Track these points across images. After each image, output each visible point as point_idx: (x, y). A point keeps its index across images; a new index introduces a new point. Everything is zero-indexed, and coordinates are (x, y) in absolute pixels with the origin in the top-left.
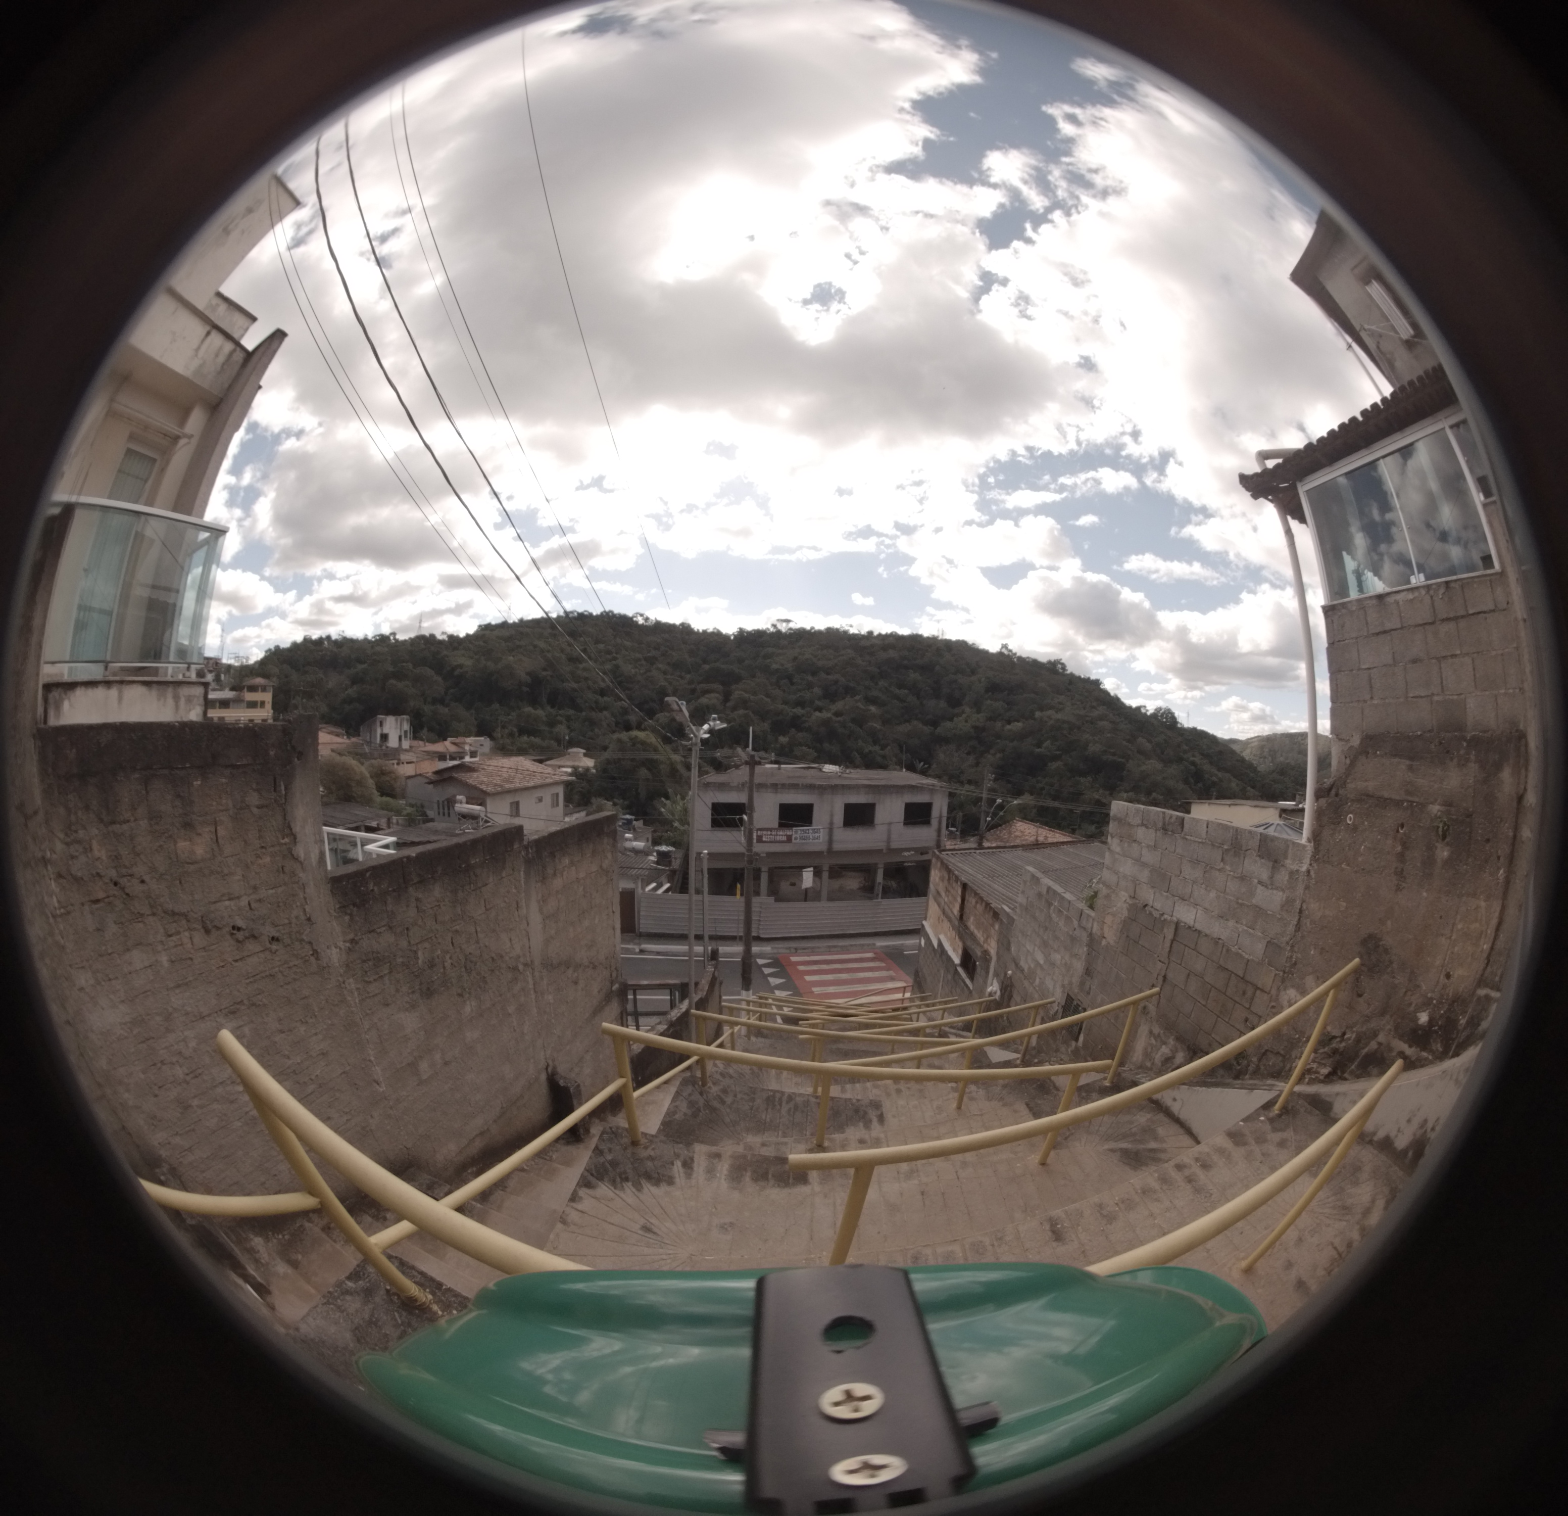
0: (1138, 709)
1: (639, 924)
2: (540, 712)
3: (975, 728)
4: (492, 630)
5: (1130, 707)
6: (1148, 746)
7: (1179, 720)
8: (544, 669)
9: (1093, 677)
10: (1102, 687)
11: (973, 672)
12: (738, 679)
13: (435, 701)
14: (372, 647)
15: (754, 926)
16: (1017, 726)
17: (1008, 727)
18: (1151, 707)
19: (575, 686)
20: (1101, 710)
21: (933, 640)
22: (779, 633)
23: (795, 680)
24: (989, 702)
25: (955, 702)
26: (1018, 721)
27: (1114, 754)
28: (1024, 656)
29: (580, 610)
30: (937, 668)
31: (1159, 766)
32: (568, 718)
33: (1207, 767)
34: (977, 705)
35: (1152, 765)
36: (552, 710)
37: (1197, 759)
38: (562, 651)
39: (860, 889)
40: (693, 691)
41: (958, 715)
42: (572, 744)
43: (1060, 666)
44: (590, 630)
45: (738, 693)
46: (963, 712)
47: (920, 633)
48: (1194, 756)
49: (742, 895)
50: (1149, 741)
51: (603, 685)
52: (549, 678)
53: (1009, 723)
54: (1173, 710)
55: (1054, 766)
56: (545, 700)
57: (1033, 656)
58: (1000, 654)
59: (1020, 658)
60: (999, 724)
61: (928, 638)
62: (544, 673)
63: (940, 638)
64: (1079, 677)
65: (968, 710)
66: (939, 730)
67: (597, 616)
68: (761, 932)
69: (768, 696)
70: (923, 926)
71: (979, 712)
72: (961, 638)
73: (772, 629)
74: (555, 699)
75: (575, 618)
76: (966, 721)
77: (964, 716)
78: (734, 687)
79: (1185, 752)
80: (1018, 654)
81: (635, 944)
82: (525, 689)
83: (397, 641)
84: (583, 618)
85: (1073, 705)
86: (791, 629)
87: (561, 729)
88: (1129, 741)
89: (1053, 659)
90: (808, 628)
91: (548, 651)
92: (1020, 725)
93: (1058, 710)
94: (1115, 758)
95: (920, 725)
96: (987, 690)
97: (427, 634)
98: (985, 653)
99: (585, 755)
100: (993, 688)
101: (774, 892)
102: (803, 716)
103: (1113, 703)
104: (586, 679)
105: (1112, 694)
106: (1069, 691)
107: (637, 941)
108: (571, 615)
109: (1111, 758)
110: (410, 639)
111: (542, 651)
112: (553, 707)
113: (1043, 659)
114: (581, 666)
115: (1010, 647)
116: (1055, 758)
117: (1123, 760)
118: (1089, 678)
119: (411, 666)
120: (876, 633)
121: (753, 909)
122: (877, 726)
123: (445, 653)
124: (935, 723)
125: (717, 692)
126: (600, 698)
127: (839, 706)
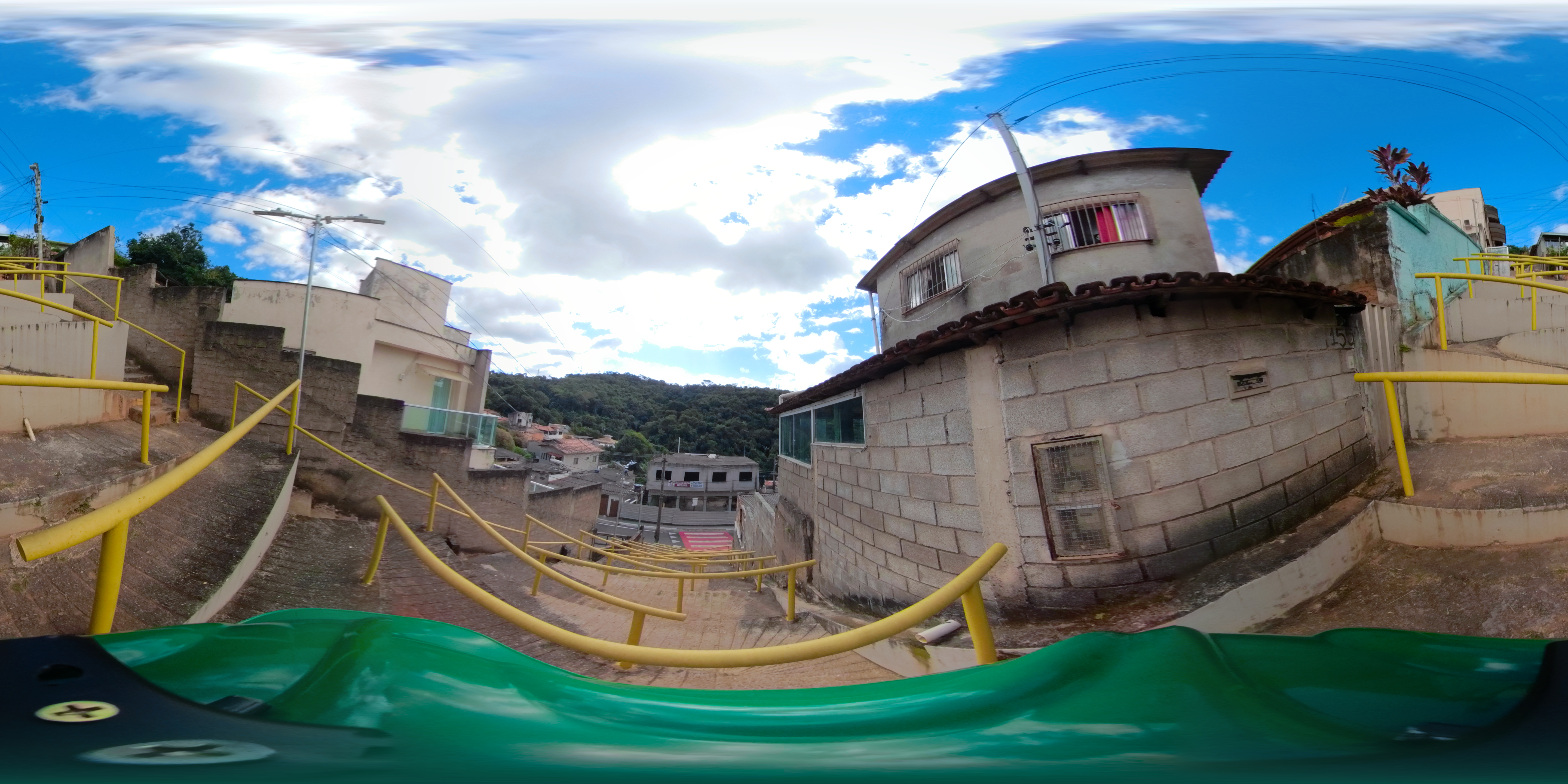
2: (593, 417)
8: (597, 398)
13: (544, 406)
14: (515, 379)
19: (610, 406)
22: (705, 386)
29: (615, 371)
32: (606, 421)
36: (598, 416)
38: (606, 390)
42: (607, 432)
44: (619, 381)
47: (768, 387)
51: (623, 407)
52: (598, 402)
56: (596, 411)
61: (772, 390)
63: (777, 389)
67: (622, 375)
69: (697, 416)
73: (702, 385)
74: (600, 412)
82: (587, 406)
83: (527, 377)
84: (615, 375)
86: (710, 385)
87: (603, 425)
90: (718, 384)
91: (599, 389)
97: (542, 376)
99: (612, 438)
104: (616, 404)
108: (611, 374)
110: (534, 377)
111: (596, 389)
112: (600, 415)
114: (614, 397)
119: (534, 390)
120: (748, 387)
123: (550, 385)
126: (621, 413)
127: (729, 421)
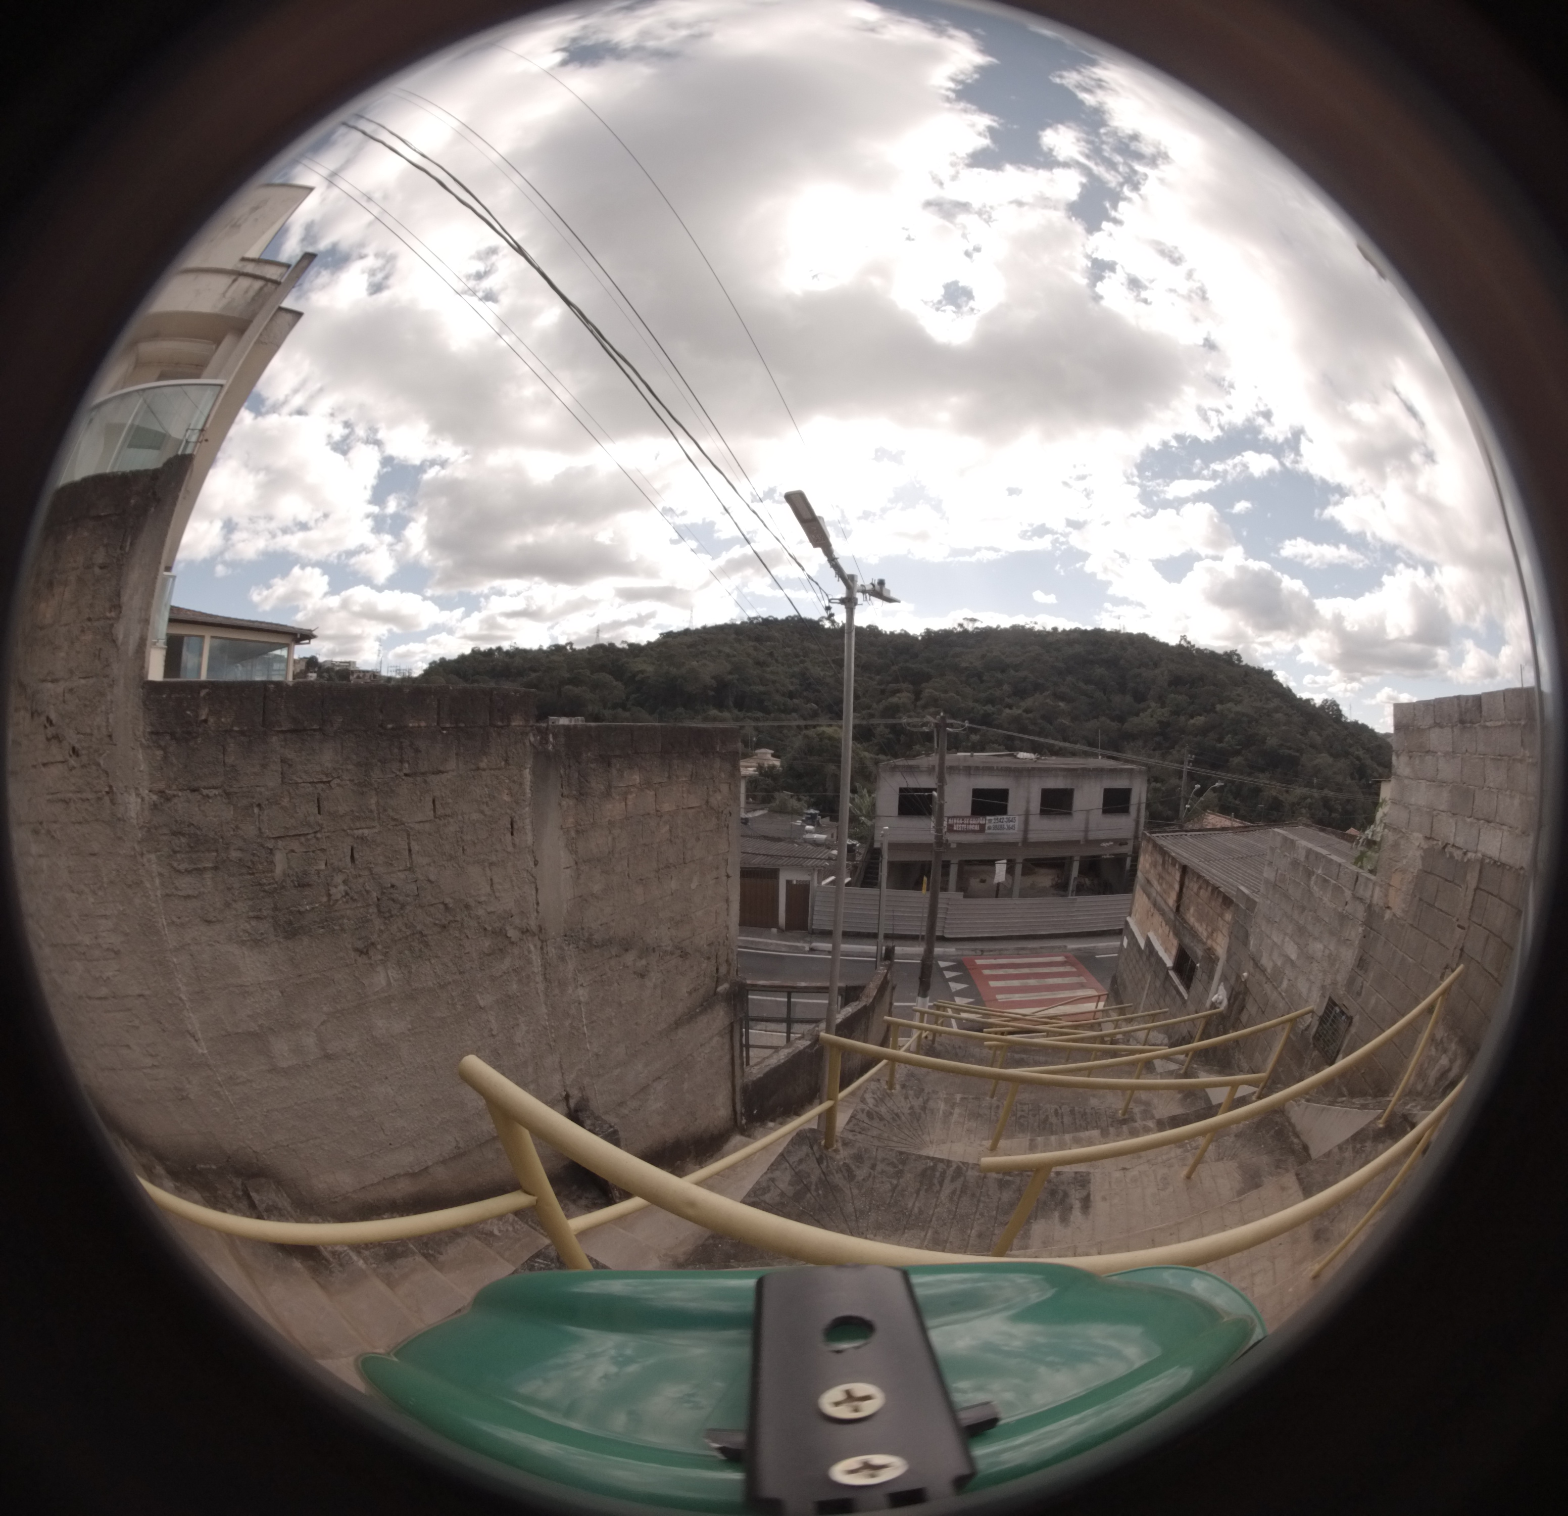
0: (1308, 701)
1: (812, 919)
2: (728, 715)
3: (1159, 722)
4: (674, 638)
5: (1301, 699)
6: (1318, 740)
7: (1343, 713)
8: (731, 674)
9: (1266, 669)
10: (1274, 678)
11: (1156, 665)
12: (928, 677)
13: (615, 706)
14: (547, 657)
15: (939, 924)
16: (1200, 720)
17: (1192, 721)
18: (1318, 700)
19: (762, 688)
20: (1275, 702)
21: (1116, 635)
22: (966, 631)
23: (985, 678)
24: (1172, 695)
25: (1140, 697)
26: (1201, 715)
27: (1290, 748)
28: (1202, 648)
29: (765, 616)
30: (1122, 662)
31: (1330, 760)
32: (757, 721)
33: (1368, 762)
34: (1161, 700)
35: (1324, 759)
36: (739, 713)
37: (1361, 753)
38: (748, 655)
39: (1052, 886)
40: (883, 692)
41: (1144, 710)
42: (759, 745)
43: (1236, 657)
44: (776, 634)
45: (928, 691)
46: (1149, 707)
47: (1102, 627)
48: (1358, 750)
49: (928, 890)
50: (1320, 735)
51: (791, 688)
52: (735, 681)
53: (1192, 717)
54: (1338, 702)
55: (1236, 760)
56: (731, 704)
57: (1211, 649)
58: (1180, 646)
59: (1198, 650)
60: (1182, 718)
61: (1111, 632)
62: (730, 677)
63: (1122, 631)
64: (1254, 669)
65: (1153, 704)
66: (1127, 726)
67: (782, 621)
68: (946, 931)
69: (958, 693)
70: (1127, 923)
71: (1163, 706)
72: (1142, 631)
73: (959, 629)
74: (741, 702)
75: (759, 624)
76: (1152, 716)
77: (1149, 711)
78: (923, 685)
79: (1351, 746)
80: (1196, 646)
81: (805, 942)
82: (711, 692)
83: (574, 650)
84: (769, 623)
85: (1250, 696)
86: (977, 628)
87: (749, 730)
88: (1302, 734)
89: (1229, 651)
90: (994, 626)
91: (734, 656)
92: (1202, 718)
93: (1237, 703)
94: (1289, 752)
95: (1108, 721)
96: (1171, 684)
97: (606, 643)
98: (1166, 645)
99: (774, 754)
100: (1176, 681)
101: (962, 887)
102: (993, 713)
103: (1285, 694)
104: (774, 682)
105: (1285, 686)
106: (1245, 682)
107: (808, 939)
108: (755, 621)
109: (1288, 752)
110: (588, 648)
111: (728, 656)
112: (740, 710)
113: (1220, 651)
114: (768, 669)
115: (1189, 639)
116: (1237, 753)
117: (1297, 754)
118: (1263, 669)
119: (588, 673)
120: (1060, 630)
121: (940, 906)
122: (1066, 722)
123: (625, 660)
124: (1121, 719)
125: (909, 692)
126: (789, 700)
127: (1029, 702)
